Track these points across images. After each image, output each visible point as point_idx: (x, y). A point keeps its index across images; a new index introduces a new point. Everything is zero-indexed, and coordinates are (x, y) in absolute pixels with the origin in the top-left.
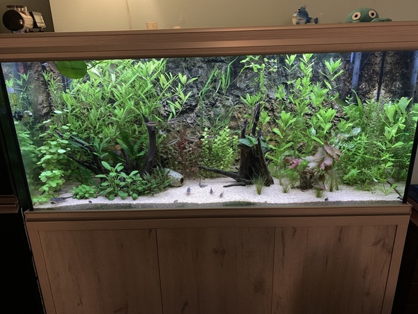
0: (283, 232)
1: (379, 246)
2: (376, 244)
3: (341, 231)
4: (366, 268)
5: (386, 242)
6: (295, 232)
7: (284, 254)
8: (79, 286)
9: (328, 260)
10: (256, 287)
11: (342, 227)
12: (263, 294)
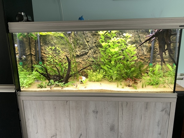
2: (162, 111)
4: (159, 121)
5: (167, 110)
6: (127, 104)
8: (37, 125)
9: (142, 117)
10: (111, 128)
11: (147, 103)
12: (114, 132)
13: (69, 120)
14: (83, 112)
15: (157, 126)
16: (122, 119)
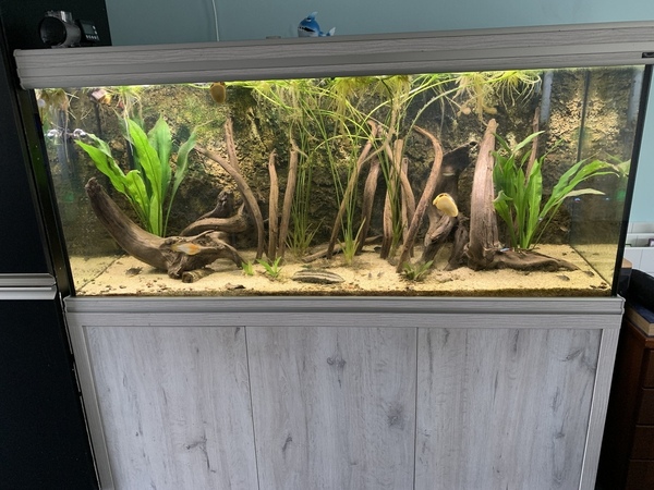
0: (429, 334)
1: (576, 362)
2: (571, 357)
3: (517, 336)
4: (557, 394)
5: (587, 355)
6: (447, 336)
7: (431, 368)
8: (138, 407)
9: (499, 381)
10: (391, 418)
11: (518, 331)
12: (402, 429)
13: (246, 390)
14: (295, 363)
15: (551, 410)
16: (431, 388)
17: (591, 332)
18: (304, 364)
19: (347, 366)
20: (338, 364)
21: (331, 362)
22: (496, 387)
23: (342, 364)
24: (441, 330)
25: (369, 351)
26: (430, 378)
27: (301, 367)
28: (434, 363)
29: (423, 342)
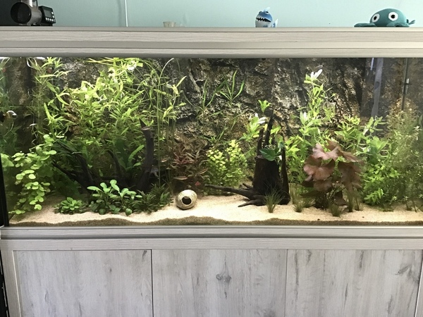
0: (296, 254)
1: (405, 275)
2: (401, 272)
3: (362, 256)
4: (391, 300)
5: (413, 269)
6: (310, 256)
9: (348, 291)
11: (363, 251)
13: (149, 303)
14: (191, 279)
15: (387, 313)
16: (297, 297)
17: (416, 252)
18: (198, 280)
19: (232, 280)
20: (225, 279)
21: (219, 278)
22: (346, 296)
23: (228, 279)
24: (305, 252)
25: (250, 269)
26: (296, 290)
27: (196, 282)
28: (300, 277)
29: (291, 261)
